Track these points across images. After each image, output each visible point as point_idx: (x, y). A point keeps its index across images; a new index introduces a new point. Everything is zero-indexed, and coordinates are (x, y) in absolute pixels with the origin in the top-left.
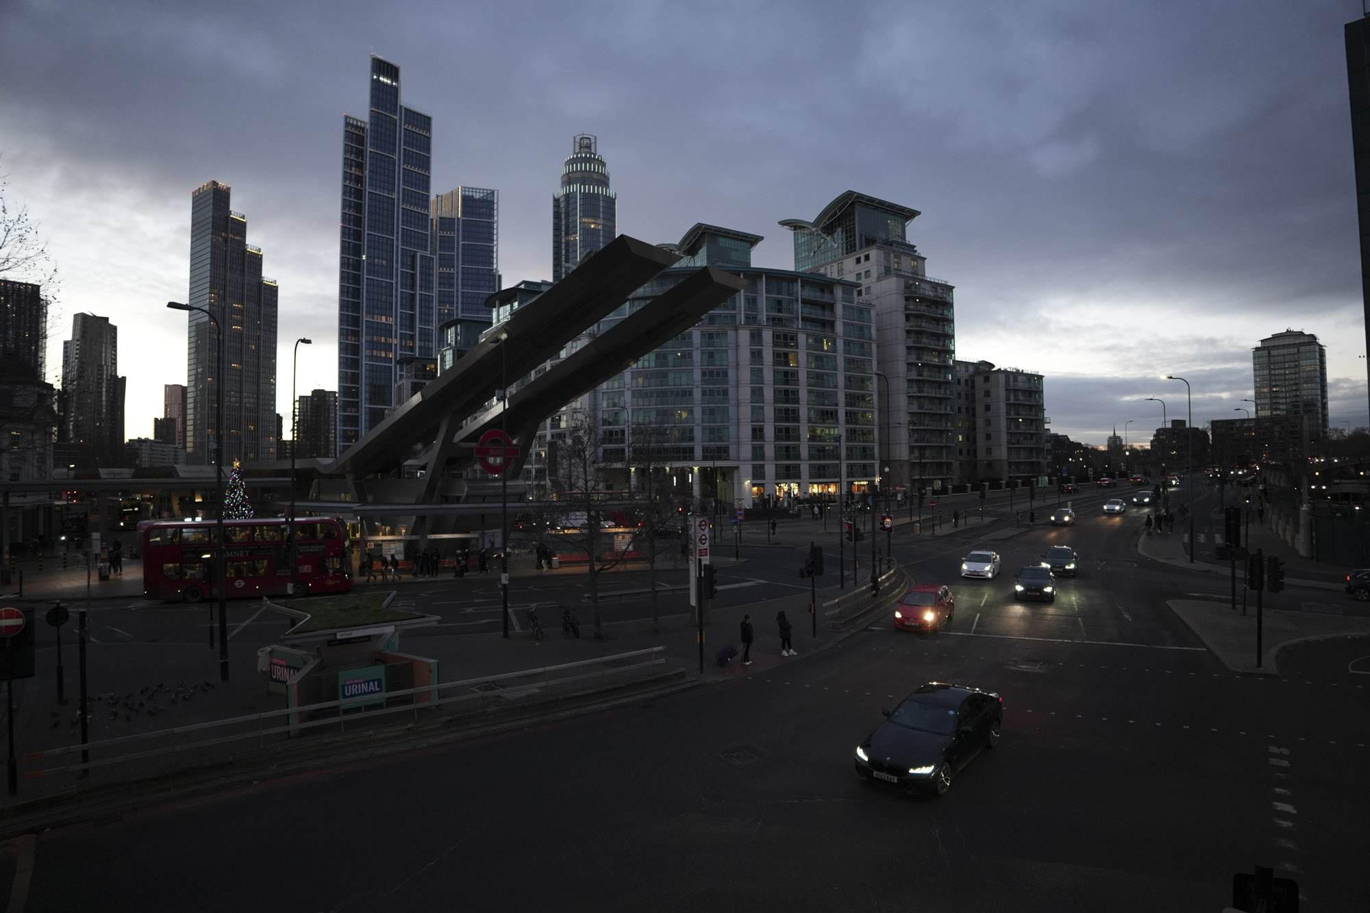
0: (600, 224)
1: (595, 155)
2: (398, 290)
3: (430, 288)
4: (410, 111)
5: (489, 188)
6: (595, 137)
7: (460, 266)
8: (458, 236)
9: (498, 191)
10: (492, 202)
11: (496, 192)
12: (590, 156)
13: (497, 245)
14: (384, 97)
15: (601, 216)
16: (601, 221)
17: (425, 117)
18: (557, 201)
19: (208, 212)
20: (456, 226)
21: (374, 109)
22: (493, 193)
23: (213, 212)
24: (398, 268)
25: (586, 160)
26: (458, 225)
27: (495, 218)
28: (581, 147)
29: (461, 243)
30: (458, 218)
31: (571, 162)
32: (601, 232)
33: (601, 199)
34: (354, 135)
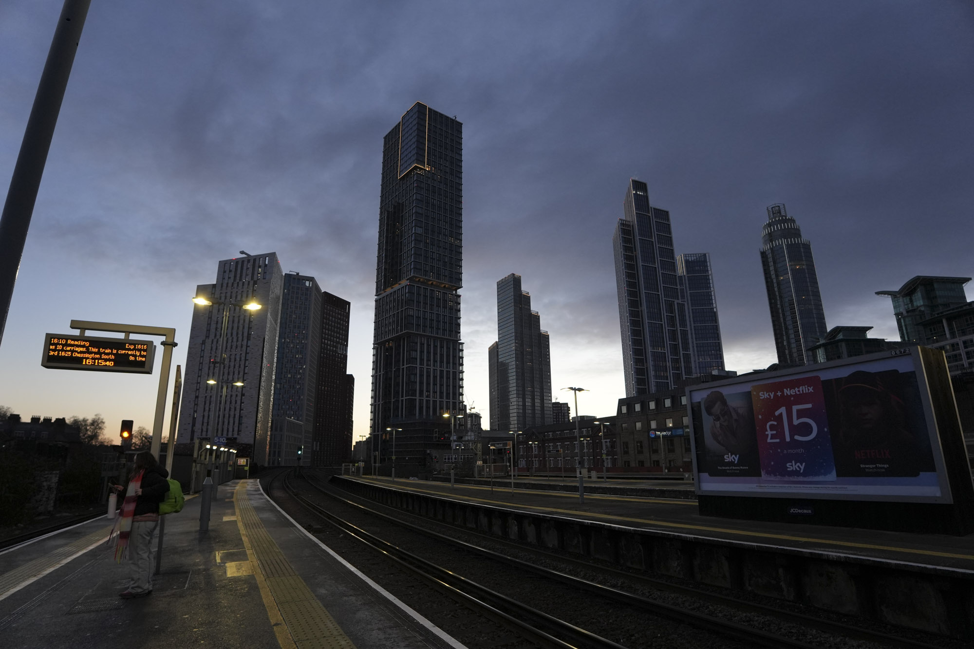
0: (804, 265)
1: (786, 217)
2: (666, 328)
3: (685, 326)
4: (656, 209)
5: (701, 252)
6: (784, 205)
7: (690, 308)
8: (686, 288)
9: (708, 253)
10: (705, 261)
11: (707, 255)
12: (782, 219)
13: (714, 290)
14: (642, 202)
15: (804, 259)
16: (804, 263)
17: (665, 211)
18: (763, 254)
19: (511, 293)
20: (684, 281)
21: (638, 212)
22: (705, 255)
23: (514, 292)
24: (664, 314)
25: (780, 222)
26: (685, 280)
27: (710, 272)
28: (773, 214)
29: (689, 292)
30: (684, 276)
31: (769, 225)
32: (806, 270)
33: (801, 246)
34: (625, 229)
